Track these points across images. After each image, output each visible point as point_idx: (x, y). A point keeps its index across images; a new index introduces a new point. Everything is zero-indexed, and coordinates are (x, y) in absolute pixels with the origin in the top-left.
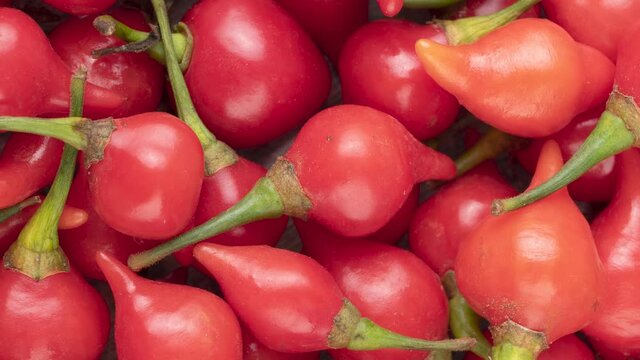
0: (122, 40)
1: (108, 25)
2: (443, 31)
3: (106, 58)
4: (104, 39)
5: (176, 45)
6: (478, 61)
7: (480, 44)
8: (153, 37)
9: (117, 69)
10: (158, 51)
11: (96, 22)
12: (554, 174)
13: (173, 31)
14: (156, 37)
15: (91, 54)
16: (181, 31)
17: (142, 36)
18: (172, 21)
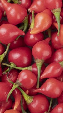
0: (7, 72)
1: (4, 73)
2: (31, 29)
3: (9, 76)
4: (6, 74)
5: (12, 65)
6: (37, 26)
7: (35, 25)
8: (9, 68)
9: (11, 75)
10: (12, 68)
11: (3, 74)
12: (58, 25)
13: (10, 65)
14: (10, 67)
15: (7, 77)
16: (11, 63)
17: (8, 69)
18: (9, 64)
